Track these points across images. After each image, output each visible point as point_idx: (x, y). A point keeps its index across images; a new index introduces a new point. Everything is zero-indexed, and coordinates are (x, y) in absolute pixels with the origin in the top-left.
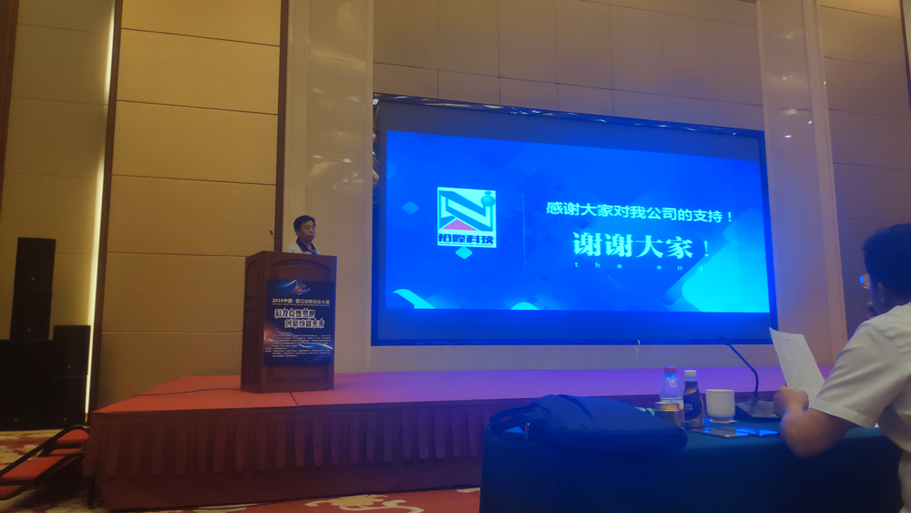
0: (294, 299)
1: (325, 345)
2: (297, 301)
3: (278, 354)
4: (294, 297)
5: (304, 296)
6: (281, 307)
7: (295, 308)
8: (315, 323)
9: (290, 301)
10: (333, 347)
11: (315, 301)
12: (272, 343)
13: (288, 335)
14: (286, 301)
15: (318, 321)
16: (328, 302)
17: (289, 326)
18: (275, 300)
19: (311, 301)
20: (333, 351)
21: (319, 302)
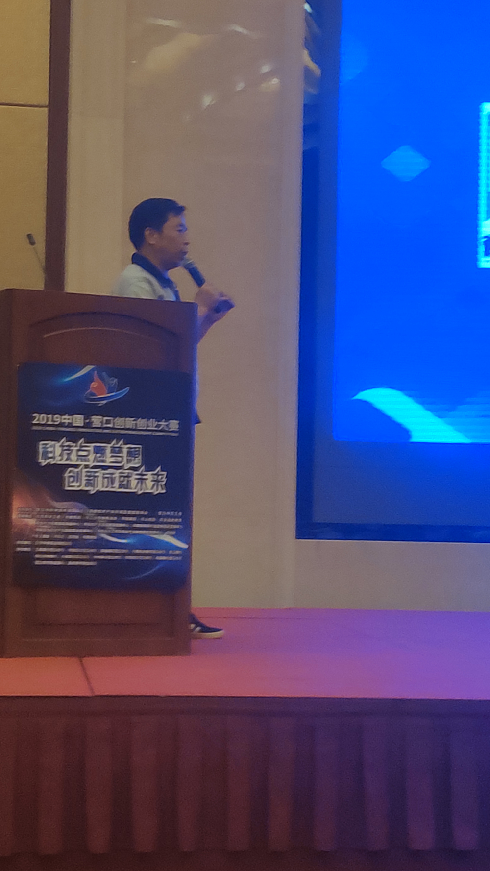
0: (87, 416)
1: (167, 538)
2: (96, 420)
3: (46, 558)
4: (88, 410)
5: (113, 410)
6: (55, 436)
7: (91, 438)
8: (141, 480)
9: (78, 420)
10: (189, 543)
11: (142, 423)
12: (33, 530)
13: (73, 508)
14: (66, 419)
15: (149, 476)
16: (174, 425)
17: (75, 486)
18: (40, 419)
19: (129, 422)
20: (187, 555)
21: (152, 424)
